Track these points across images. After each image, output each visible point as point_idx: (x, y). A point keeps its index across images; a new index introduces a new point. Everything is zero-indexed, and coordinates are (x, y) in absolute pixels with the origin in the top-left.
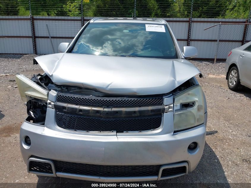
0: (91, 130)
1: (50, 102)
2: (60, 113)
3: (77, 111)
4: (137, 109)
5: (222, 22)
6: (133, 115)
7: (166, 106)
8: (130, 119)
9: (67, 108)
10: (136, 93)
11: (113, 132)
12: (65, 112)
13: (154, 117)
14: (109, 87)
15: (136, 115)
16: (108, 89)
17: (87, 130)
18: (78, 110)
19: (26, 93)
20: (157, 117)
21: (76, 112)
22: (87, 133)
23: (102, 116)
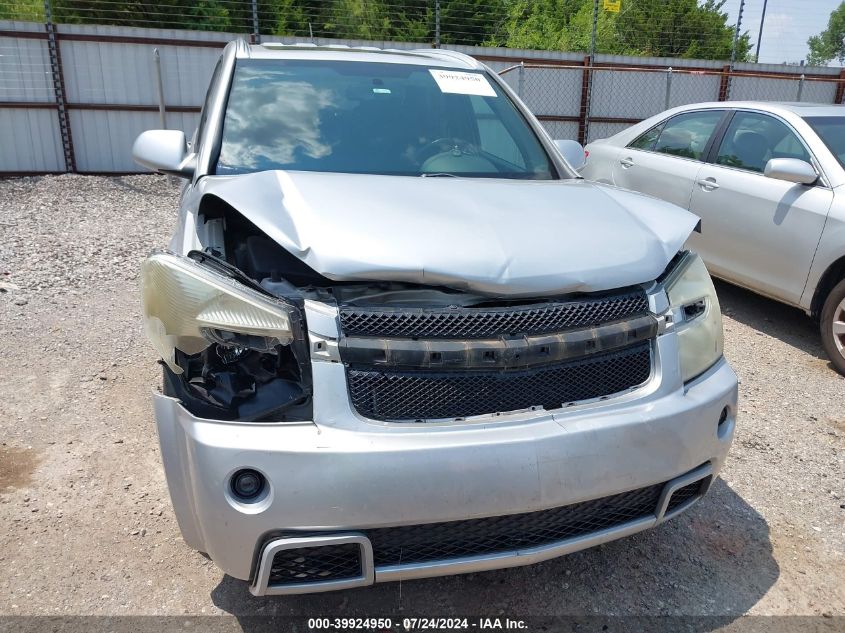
0: (468, 415)
1: (320, 340)
2: (366, 374)
3: (425, 360)
4: (594, 333)
5: (526, 60)
6: (587, 352)
7: (658, 315)
8: (578, 364)
9: (388, 354)
10: (582, 285)
11: (533, 409)
12: (382, 369)
13: (633, 351)
14: (506, 276)
15: (594, 351)
16: (503, 282)
17: (458, 415)
18: (427, 356)
19: (200, 318)
20: (641, 349)
21: (420, 362)
22: (459, 424)
23: (501, 364)
